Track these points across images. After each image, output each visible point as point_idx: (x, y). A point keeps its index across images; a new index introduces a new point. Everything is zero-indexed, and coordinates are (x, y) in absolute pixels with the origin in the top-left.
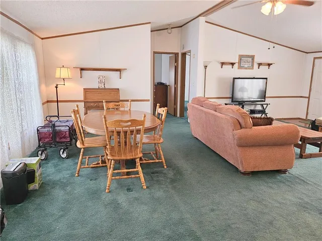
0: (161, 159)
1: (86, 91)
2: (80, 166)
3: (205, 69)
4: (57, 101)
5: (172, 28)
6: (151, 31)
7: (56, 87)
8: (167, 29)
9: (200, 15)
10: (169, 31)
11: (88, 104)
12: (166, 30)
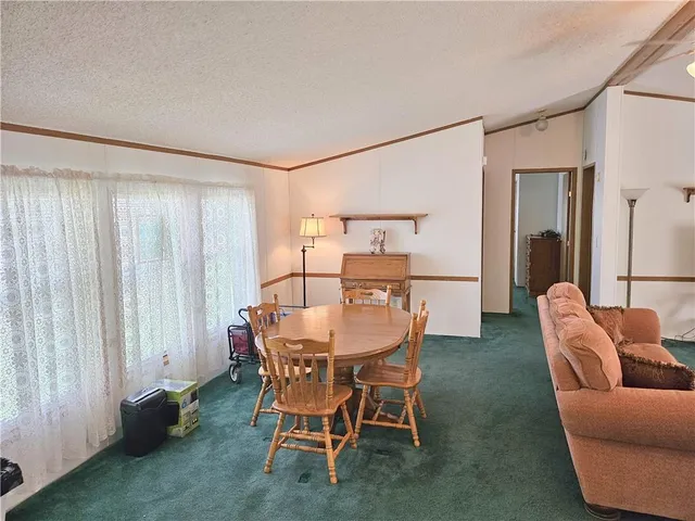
0: (409, 424)
1: (347, 258)
2: (260, 408)
3: (631, 206)
4: (304, 275)
5: (547, 118)
6: (486, 134)
7: (304, 251)
8: (536, 121)
9: (608, 84)
10: (541, 125)
11: (348, 284)
12: (533, 124)
